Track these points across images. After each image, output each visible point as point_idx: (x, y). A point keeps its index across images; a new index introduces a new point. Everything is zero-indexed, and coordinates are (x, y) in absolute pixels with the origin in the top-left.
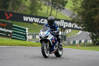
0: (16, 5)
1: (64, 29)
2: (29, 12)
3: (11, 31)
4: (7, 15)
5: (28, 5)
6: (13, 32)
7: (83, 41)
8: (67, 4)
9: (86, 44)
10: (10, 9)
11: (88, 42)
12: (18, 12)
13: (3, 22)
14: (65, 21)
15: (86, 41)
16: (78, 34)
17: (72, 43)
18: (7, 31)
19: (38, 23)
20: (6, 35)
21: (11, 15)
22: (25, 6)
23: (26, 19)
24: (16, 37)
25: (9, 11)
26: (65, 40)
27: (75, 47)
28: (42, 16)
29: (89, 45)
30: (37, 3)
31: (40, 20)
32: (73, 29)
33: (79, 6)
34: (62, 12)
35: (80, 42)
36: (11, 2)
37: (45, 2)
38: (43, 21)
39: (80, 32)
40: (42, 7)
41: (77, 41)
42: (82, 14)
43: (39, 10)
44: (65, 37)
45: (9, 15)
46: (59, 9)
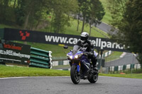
0: (35, 21)
1: (102, 51)
2: (53, 29)
3: (29, 57)
4: (22, 34)
5: (51, 20)
6: (31, 58)
7: (128, 66)
8: (105, 16)
9: (132, 69)
10: (26, 26)
11: (135, 67)
12: (38, 30)
13: (17, 45)
14: (103, 40)
15: (132, 66)
16: (121, 57)
17: (113, 70)
18: (23, 56)
19: (66, 44)
20: (22, 62)
21: (28, 35)
22: (47, 22)
23: (48, 38)
24: (35, 64)
25: (25, 29)
26: (103, 66)
27: (118, 75)
28: (71, 34)
29: (138, 72)
30: (63, 17)
31: (68, 40)
32: (114, 50)
33: (120, 18)
34: (98, 28)
35: (124, 67)
36: (28, 17)
37: (73, 15)
38: (72, 41)
39: (124, 53)
40: (70, 22)
41: (119, 67)
42: (126, 29)
43: (66, 26)
44: (103, 61)
45: (25, 35)
46: (94, 24)
